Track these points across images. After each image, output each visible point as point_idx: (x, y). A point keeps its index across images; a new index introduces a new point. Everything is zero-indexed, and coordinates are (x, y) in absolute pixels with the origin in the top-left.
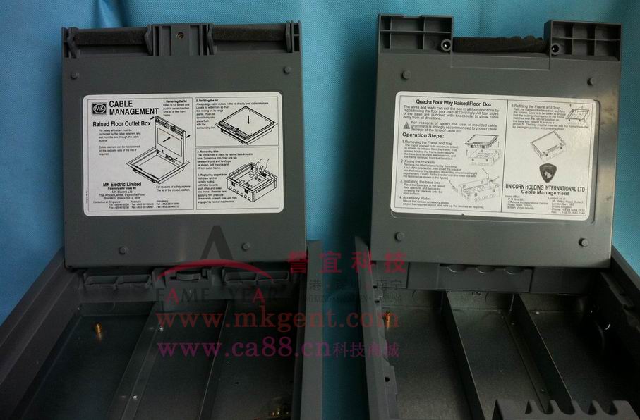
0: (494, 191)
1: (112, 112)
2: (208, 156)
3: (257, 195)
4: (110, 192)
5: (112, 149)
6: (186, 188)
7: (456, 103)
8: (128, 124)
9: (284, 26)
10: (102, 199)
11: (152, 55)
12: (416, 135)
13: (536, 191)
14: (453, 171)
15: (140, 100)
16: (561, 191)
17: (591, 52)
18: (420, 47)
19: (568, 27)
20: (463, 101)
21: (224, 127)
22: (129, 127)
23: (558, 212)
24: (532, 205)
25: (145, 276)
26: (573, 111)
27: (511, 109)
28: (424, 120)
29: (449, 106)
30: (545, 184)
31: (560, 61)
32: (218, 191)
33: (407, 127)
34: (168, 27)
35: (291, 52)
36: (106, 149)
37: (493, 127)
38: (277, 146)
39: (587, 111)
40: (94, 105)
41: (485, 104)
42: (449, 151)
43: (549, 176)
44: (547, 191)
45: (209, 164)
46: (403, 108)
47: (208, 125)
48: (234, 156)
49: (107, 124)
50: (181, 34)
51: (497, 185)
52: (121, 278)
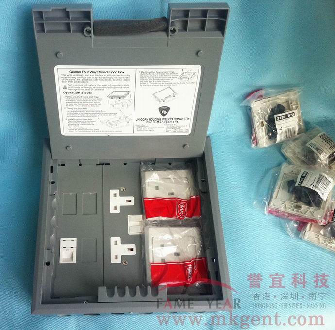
7: (98, 72)
12: (72, 93)
13: (156, 121)
14: (101, 113)
16: (173, 121)
18: (69, 31)
20: (103, 70)
23: (170, 132)
24: (154, 129)
26: (184, 73)
27: (139, 75)
28: (76, 84)
29: (93, 74)
33: (65, 88)
37: (126, 86)
39: (195, 72)
41: (120, 72)
42: (97, 101)
43: (165, 113)
44: (163, 121)
46: (60, 76)
51: (130, 119)
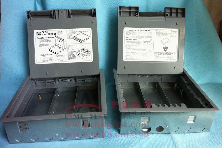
0: (151, 54)
1: (42, 35)
2: (71, 46)
3: (85, 57)
4: (43, 57)
5: (43, 45)
6: (65, 56)
7: (140, 30)
8: (47, 38)
9: (92, 9)
10: (41, 59)
11: (54, 18)
12: (129, 40)
13: (162, 54)
14: (140, 49)
15: (51, 31)
16: (169, 54)
17: (177, 16)
18: (130, 15)
19: (171, 9)
20: (142, 30)
21: (75, 38)
22: (48, 39)
23: (168, 60)
24: (162, 58)
25: (54, 80)
26: (172, 32)
27: (155, 32)
28: (131, 35)
29: (138, 31)
30: (165, 52)
31: (168, 18)
32: (74, 56)
33: (127, 37)
34: (58, 10)
35: (94, 17)
36: (41, 45)
37: (150, 37)
38: (91, 43)
39: (176, 32)
40: (37, 33)
41: (148, 31)
42: (139, 44)
43: (166, 50)
44: (165, 54)
45: (71, 49)
46: (125, 32)
47: (70, 38)
48: (78, 46)
49: (41, 38)
50: (62, 12)
52: (46, 81)
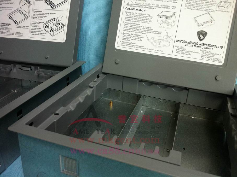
0: (169, 43)
2: (38, 13)
3: (55, 33)
5: (4, 8)
6: (27, 27)
13: (193, 45)
14: (149, 30)
16: (208, 47)
23: (205, 59)
24: (190, 52)
30: (199, 42)
32: (39, 30)
33: (128, 4)
36: (1, 8)
38: (67, 11)
39: (231, 3)
42: (148, 19)
43: (202, 37)
48: (48, 14)
51: (172, 40)
